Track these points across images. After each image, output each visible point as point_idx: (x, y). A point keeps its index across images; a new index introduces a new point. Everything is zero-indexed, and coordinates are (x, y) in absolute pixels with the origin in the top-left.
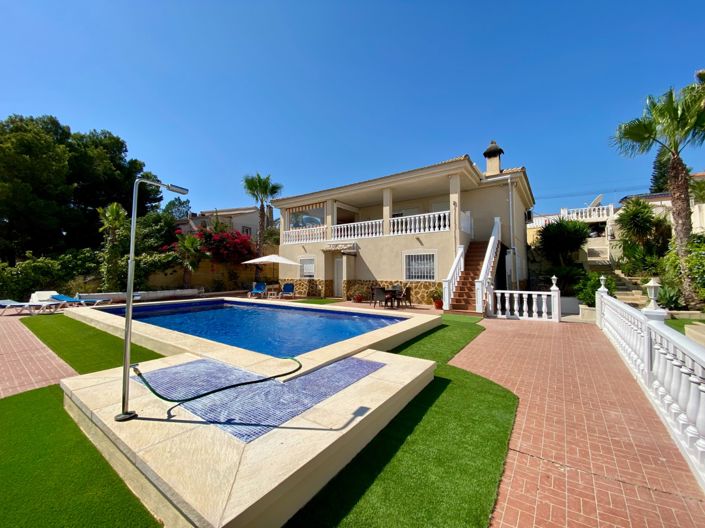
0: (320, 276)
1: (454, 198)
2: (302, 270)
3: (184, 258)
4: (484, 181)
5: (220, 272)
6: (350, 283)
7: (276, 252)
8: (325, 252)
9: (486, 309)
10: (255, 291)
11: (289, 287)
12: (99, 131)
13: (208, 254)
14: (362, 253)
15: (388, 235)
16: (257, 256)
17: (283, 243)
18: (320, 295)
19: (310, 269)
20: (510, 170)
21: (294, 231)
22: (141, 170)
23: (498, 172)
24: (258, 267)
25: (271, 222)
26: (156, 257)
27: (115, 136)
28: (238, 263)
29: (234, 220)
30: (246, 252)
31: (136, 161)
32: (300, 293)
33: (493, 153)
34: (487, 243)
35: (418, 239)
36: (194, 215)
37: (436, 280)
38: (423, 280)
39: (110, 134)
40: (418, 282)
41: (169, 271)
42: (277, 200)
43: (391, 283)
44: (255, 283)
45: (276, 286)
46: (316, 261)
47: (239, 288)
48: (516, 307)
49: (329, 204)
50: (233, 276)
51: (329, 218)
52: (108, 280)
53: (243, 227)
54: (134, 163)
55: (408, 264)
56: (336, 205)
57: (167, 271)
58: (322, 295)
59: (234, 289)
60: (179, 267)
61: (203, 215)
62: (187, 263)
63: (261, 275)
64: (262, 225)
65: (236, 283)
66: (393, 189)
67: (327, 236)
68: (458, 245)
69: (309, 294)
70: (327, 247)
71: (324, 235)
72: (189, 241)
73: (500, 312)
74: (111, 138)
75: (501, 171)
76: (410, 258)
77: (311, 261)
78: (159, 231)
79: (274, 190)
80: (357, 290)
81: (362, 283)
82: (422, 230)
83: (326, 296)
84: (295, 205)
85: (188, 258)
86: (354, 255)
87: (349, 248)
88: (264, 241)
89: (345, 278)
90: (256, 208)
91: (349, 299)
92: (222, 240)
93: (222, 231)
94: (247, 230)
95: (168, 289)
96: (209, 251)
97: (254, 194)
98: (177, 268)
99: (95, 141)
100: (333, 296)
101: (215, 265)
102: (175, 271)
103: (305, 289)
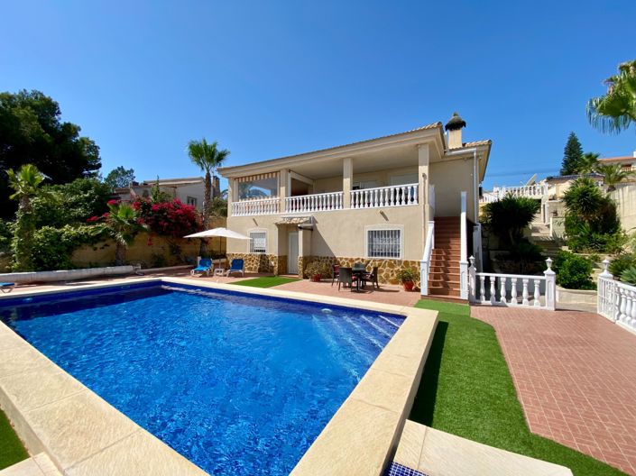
0: (273, 251)
1: (423, 169)
2: (252, 244)
3: (117, 231)
4: (448, 154)
5: (160, 245)
6: (307, 260)
7: (223, 225)
8: (279, 226)
9: (470, 295)
10: (199, 268)
11: (238, 263)
12: (30, 92)
13: (145, 226)
14: (319, 227)
15: (348, 208)
16: (202, 229)
17: (231, 215)
18: (272, 271)
19: (260, 243)
20: (473, 143)
21: (243, 202)
22: (76, 134)
23: (461, 146)
24: (204, 240)
25: (217, 193)
26: (82, 229)
27: (47, 96)
28: (181, 236)
29: (179, 190)
30: (189, 224)
31: (69, 124)
32: (250, 269)
33: (456, 125)
34: (459, 219)
35: (382, 213)
36: (135, 184)
37: (402, 257)
38: (387, 258)
39: (42, 94)
40: (382, 260)
41: (99, 245)
42: (225, 169)
43: (352, 260)
44: (199, 258)
45: (223, 260)
46: (268, 235)
47: (182, 263)
48: (503, 292)
49: (283, 174)
50: (175, 250)
51: (283, 190)
52: (20, 257)
53: (189, 198)
54: (68, 126)
55: (371, 240)
56: (290, 176)
57: (96, 246)
58: (275, 273)
59: (176, 265)
60: (112, 240)
61: (145, 184)
62: (119, 236)
63: (207, 249)
64: (208, 195)
65: (179, 258)
66: (353, 159)
67: (279, 208)
68: (428, 221)
69: (260, 270)
70: (280, 220)
71: (277, 207)
72: (123, 212)
73: (484, 298)
74: (43, 99)
75: (464, 145)
76: (373, 234)
77: (262, 235)
78: (88, 199)
79: (221, 157)
80: (314, 268)
81: (319, 259)
82: (387, 204)
83: (279, 274)
84: (245, 174)
85: (122, 230)
86: (311, 230)
87: (306, 222)
88: (210, 212)
89: (301, 255)
90: (202, 178)
91: (305, 277)
92: (162, 211)
93: (163, 201)
94: (192, 200)
95: (96, 266)
96: (146, 223)
97: (199, 163)
98: (108, 242)
99: (24, 102)
100: (286, 273)
101: (155, 238)
102: (106, 245)
103: (256, 265)
